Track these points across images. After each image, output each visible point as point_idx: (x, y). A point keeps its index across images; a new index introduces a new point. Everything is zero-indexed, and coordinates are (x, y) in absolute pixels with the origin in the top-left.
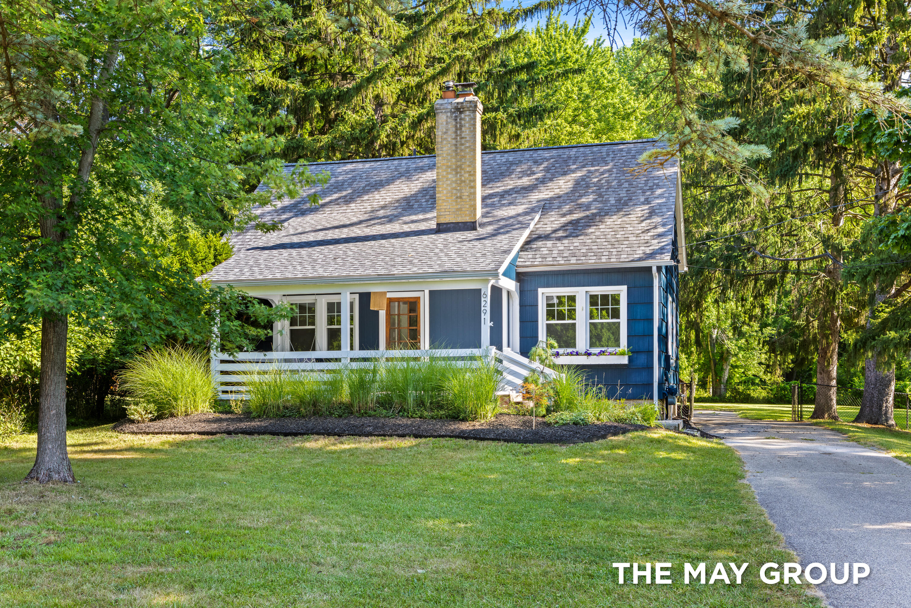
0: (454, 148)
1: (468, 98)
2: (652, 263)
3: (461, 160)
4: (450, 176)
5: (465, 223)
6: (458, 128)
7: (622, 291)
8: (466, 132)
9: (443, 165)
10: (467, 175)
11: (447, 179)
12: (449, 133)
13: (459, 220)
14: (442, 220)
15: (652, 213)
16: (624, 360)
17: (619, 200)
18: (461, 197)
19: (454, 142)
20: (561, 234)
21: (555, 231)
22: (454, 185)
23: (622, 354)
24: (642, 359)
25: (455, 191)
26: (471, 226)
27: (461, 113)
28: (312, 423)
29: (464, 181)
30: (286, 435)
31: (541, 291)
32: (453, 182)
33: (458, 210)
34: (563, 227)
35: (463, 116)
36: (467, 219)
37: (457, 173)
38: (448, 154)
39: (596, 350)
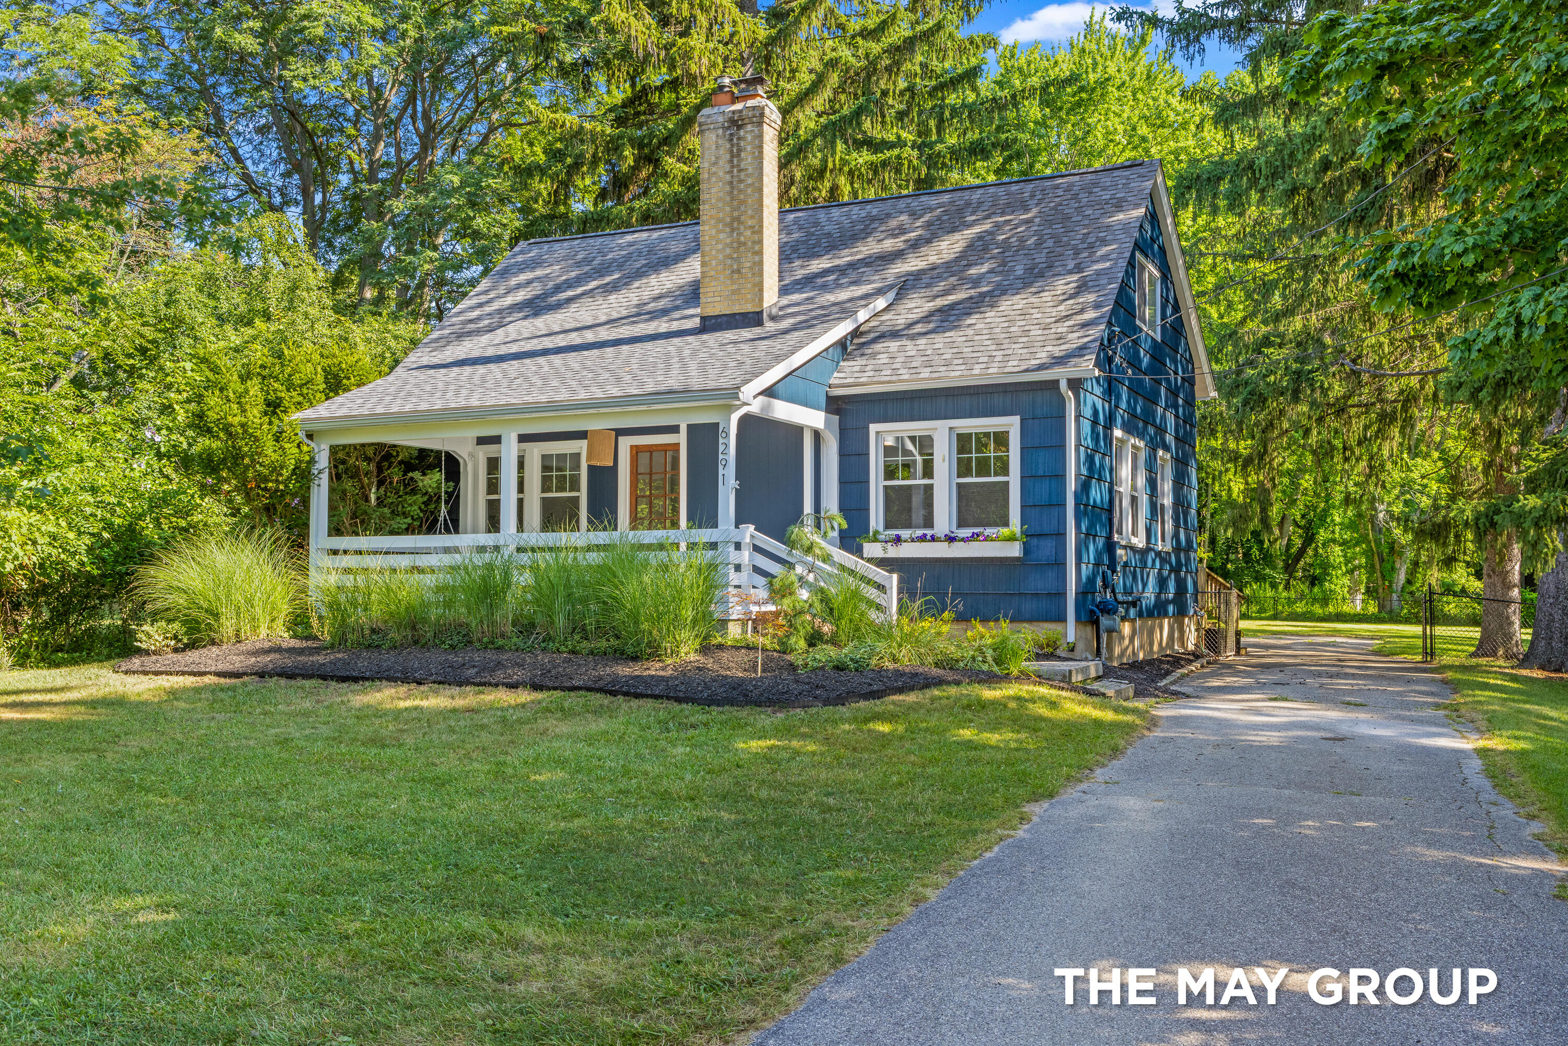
0: (728, 188)
1: (750, 103)
2: (1061, 374)
3: (738, 208)
4: (722, 236)
5: (744, 315)
6: (735, 154)
7: (1012, 424)
8: (747, 159)
9: (711, 217)
10: (748, 233)
11: (718, 242)
12: (721, 163)
13: (737, 309)
14: (710, 311)
15: (1082, 288)
16: (1015, 550)
17: (1030, 270)
18: (738, 271)
19: (728, 177)
20: (919, 328)
21: (910, 326)
22: (728, 251)
23: (1012, 539)
24: (1046, 548)
25: (729, 262)
26: (754, 319)
27: (739, 127)
28: (388, 659)
29: (745, 244)
30: (343, 679)
31: (873, 428)
32: (726, 245)
33: (734, 292)
34: (925, 319)
35: (742, 133)
36: (749, 308)
37: (733, 230)
38: (719, 199)
39: (966, 532)
